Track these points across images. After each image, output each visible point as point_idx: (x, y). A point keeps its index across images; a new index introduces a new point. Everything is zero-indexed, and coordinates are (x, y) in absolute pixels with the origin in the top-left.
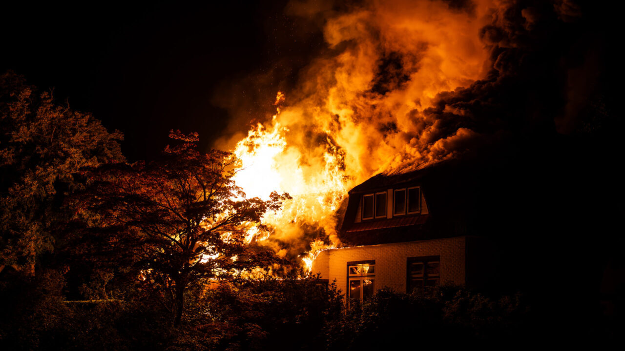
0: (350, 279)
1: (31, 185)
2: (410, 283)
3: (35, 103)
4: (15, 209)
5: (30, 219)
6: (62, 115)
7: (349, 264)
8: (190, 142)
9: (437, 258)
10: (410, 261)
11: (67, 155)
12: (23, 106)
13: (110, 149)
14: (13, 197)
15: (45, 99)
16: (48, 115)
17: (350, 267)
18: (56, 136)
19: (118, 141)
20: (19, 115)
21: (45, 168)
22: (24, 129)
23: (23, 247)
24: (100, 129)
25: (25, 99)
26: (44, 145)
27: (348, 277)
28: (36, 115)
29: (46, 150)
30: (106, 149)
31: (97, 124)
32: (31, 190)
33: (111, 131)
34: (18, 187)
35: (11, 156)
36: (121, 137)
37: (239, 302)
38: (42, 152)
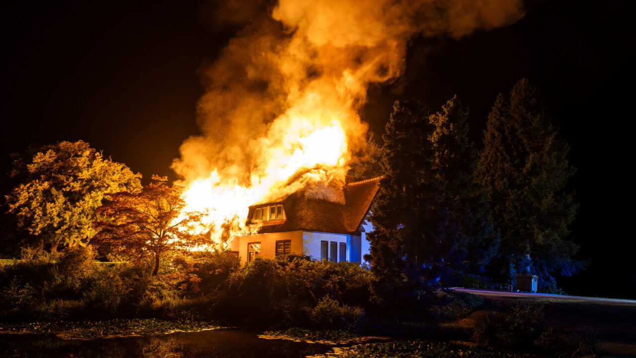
0: (249, 251)
1: (89, 201)
2: (277, 253)
3: (92, 158)
4: (80, 214)
5: (89, 219)
6: (106, 165)
7: (249, 244)
8: (162, 181)
9: (290, 241)
10: (277, 242)
11: (109, 186)
12: (86, 160)
13: (135, 183)
14: (79, 207)
15: (98, 156)
16: (99, 164)
17: (249, 245)
18: (104, 175)
19: (139, 178)
20: (83, 164)
21: (97, 192)
22: (85, 172)
23: (83, 234)
24: (129, 172)
25: (87, 156)
26: (97, 180)
27: (248, 250)
28: (92, 164)
29: (97, 183)
30: (132, 183)
31: (127, 170)
32: (88, 204)
33: (135, 173)
34: (81, 202)
35: (78, 185)
36: (141, 177)
37: (186, 263)
38: (96, 184)
